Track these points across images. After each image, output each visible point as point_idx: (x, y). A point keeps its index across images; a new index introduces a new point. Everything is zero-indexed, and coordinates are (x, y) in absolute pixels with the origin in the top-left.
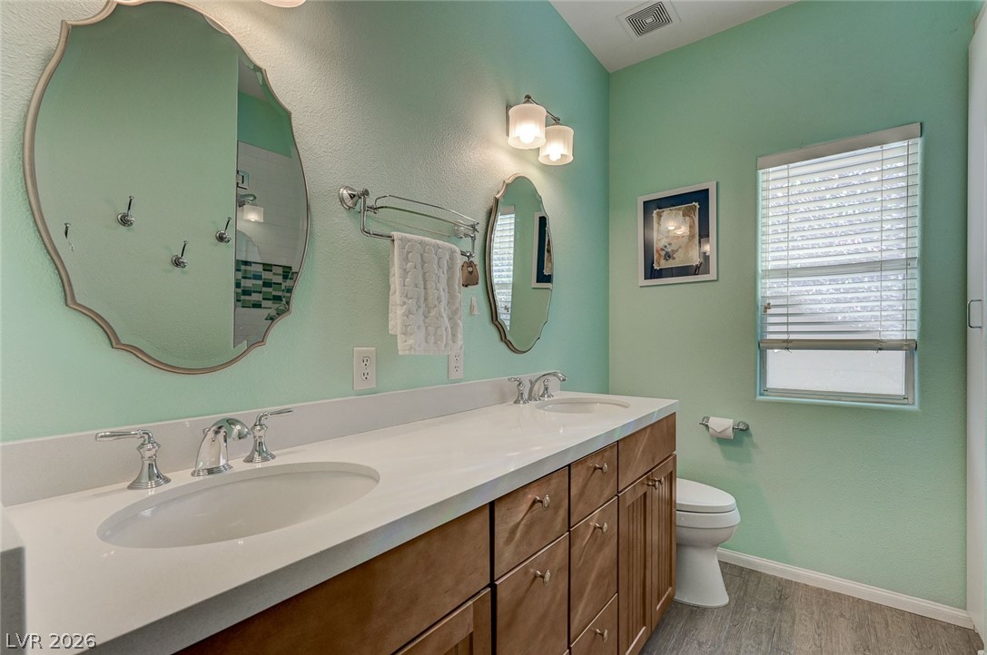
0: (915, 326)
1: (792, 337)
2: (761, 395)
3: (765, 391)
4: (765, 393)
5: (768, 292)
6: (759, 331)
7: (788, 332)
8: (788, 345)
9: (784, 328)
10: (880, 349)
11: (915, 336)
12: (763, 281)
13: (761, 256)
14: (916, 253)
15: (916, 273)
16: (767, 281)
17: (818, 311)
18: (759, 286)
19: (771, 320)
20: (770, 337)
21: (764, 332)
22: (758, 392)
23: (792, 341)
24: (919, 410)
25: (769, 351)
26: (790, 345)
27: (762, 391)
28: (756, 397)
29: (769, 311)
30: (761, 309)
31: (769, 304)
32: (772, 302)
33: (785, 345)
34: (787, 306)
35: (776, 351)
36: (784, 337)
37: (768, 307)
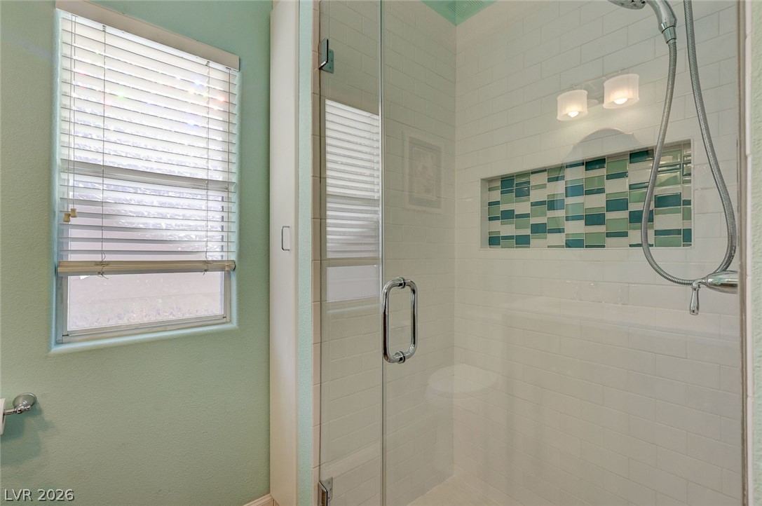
0: (234, 247)
1: (108, 258)
2: (58, 343)
3: (65, 337)
4: (65, 339)
5: (71, 193)
6: (55, 249)
7: (102, 252)
8: (102, 268)
9: (97, 246)
10: (206, 271)
11: (233, 257)
12: (64, 176)
13: (60, 139)
14: (234, 179)
15: (234, 197)
16: (71, 177)
17: (141, 226)
18: (57, 183)
19: (73, 233)
20: (72, 258)
21: (63, 250)
22: (53, 342)
23: (108, 263)
24: (238, 327)
25: (72, 279)
26: (106, 268)
27: (60, 337)
28: (49, 349)
29: (73, 221)
30: (59, 217)
31: (73, 210)
32: (79, 208)
33: (99, 268)
34: (102, 216)
35: (82, 277)
36: (98, 258)
37: (73, 214)
